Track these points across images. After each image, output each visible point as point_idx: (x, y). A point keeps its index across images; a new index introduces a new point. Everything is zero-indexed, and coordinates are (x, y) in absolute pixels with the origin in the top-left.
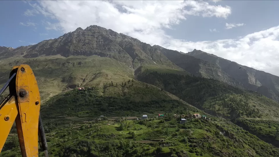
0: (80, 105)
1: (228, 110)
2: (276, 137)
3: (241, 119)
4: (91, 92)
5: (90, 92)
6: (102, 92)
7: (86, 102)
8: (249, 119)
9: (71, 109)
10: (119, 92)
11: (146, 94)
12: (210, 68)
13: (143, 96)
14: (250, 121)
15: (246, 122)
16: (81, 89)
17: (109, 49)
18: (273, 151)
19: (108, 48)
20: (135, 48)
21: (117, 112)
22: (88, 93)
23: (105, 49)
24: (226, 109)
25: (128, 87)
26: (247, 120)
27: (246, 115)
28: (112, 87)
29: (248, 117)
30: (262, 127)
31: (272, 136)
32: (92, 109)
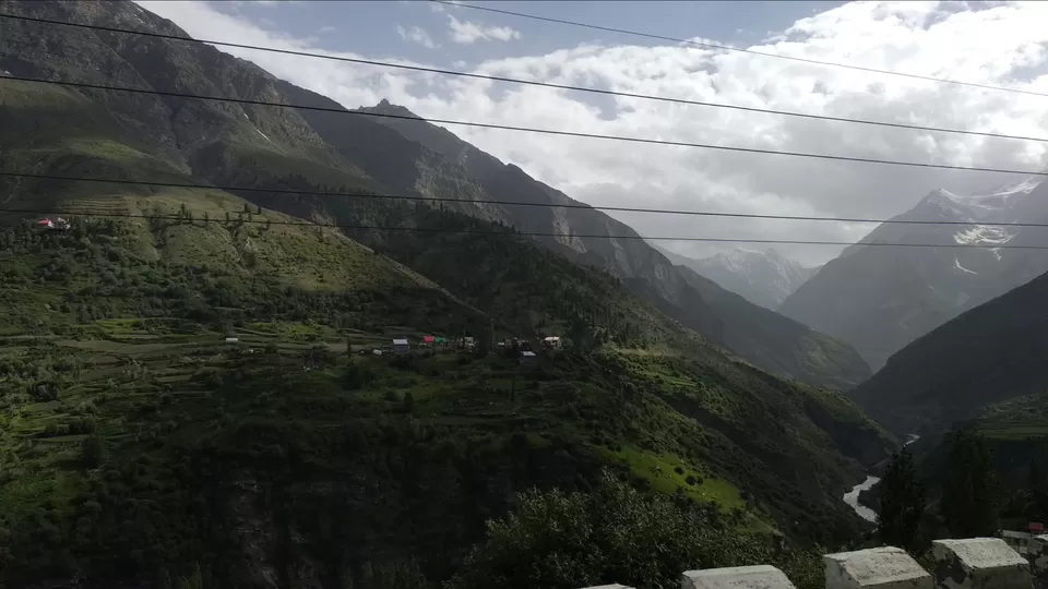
0: (83, 293)
1: (565, 325)
2: (699, 400)
3: (605, 352)
4: (108, 241)
5: (103, 241)
6: (156, 247)
7: (108, 281)
8: (625, 351)
9: (53, 308)
10: (229, 253)
11: (329, 265)
12: (451, 179)
13: (321, 270)
14: (627, 356)
15: (620, 362)
16: (50, 224)
17: (56, 48)
18: (707, 437)
19: (49, 43)
20: (176, 62)
21: (261, 326)
22: (99, 247)
23: (36, 45)
24: (559, 321)
25: (256, 232)
26: (620, 354)
27: (615, 340)
28: (187, 226)
29: (620, 346)
30: (661, 376)
31: (691, 400)
32: (147, 311)
